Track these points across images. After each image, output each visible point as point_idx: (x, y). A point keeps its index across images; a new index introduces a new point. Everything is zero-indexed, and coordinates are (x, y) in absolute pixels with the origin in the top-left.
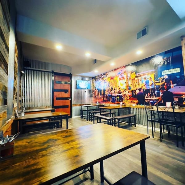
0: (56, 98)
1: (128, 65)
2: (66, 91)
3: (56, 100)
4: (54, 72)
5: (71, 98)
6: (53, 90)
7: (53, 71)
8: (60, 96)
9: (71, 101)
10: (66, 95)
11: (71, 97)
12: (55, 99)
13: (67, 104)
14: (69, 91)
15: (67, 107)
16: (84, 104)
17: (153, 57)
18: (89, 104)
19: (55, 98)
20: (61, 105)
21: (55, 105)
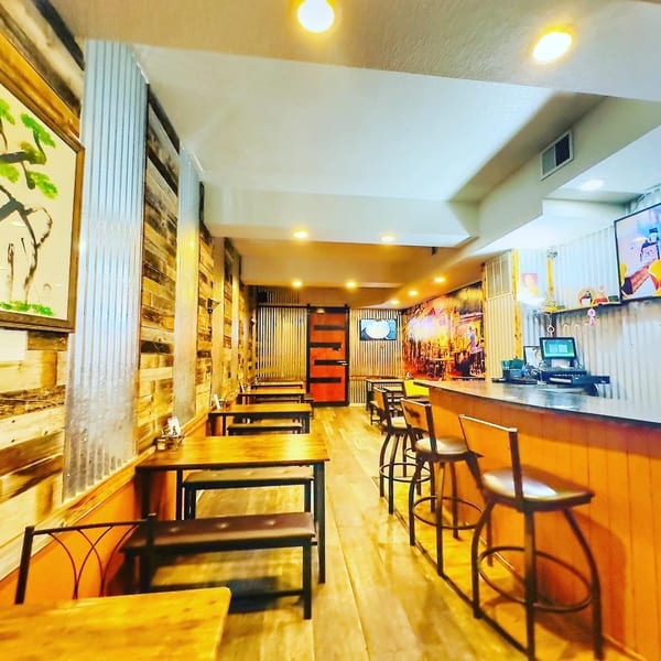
0: (316, 361)
1: (435, 298)
2: (336, 346)
3: (315, 365)
5: (348, 362)
6: (310, 345)
7: (309, 305)
8: (323, 357)
10: (337, 355)
11: (347, 360)
12: (312, 362)
13: (337, 375)
14: (343, 346)
15: (339, 380)
16: (378, 377)
17: (460, 290)
18: (393, 378)
19: (313, 360)
20: (325, 376)
21: (312, 376)
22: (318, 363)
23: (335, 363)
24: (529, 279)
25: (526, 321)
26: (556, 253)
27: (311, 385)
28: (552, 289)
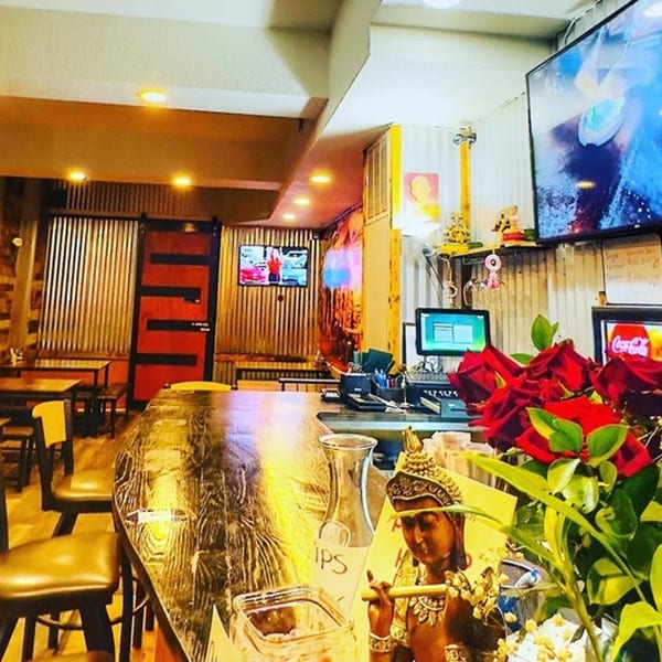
0: (149, 322)
2: (190, 294)
3: (148, 328)
4: (150, 216)
5: (212, 325)
6: (141, 290)
7: (144, 215)
8: (164, 315)
9: (210, 336)
11: (212, 321)
12: (143, 325)
13: (189, 351)
15: (191, 360)
19: (146, 321)
20: (167, 350)
21: (140, 350)
22: (154, 325)
23: (186, 326)
24: (421, 186)
25: (411, 269)
26: (474, 137)
27: (138, 367)
28: (467, 207)
